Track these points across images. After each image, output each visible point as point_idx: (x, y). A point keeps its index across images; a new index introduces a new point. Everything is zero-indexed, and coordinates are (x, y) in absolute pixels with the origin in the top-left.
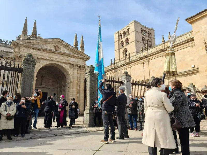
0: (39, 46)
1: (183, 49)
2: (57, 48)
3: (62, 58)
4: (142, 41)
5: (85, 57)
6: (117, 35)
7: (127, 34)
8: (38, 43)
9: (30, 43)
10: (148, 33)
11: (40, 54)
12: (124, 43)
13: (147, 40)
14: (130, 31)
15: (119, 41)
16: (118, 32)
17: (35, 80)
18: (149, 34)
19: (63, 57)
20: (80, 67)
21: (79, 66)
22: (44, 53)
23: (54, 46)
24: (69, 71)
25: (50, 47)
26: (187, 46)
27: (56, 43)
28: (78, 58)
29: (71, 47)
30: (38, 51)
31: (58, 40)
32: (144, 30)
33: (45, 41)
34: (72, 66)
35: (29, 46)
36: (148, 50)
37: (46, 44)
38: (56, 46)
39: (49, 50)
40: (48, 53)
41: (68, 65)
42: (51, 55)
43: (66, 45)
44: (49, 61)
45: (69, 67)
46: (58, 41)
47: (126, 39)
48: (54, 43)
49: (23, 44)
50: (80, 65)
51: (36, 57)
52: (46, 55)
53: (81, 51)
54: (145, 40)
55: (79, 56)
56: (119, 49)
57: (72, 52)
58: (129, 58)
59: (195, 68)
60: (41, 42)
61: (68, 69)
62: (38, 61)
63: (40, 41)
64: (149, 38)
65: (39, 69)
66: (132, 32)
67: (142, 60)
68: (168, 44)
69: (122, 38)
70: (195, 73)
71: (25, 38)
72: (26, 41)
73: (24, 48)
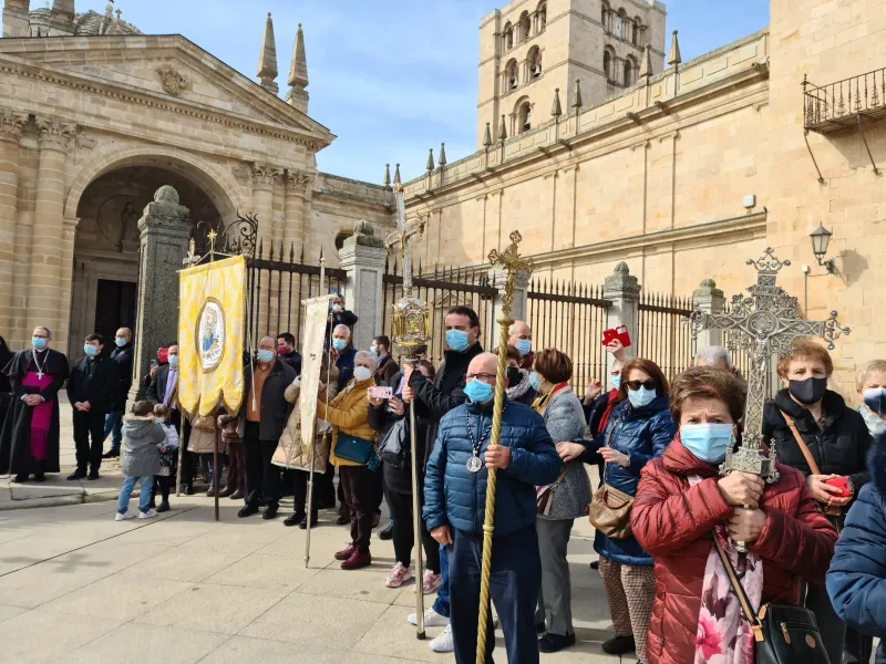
0: (87, 69)
1: (721, 119)
2: (173, 84)
3: (198, 132)
4: (600, 66)
5: (307, 133)
6: (492, 28)
7: (535, 24)
8: (81, 53)
9: (38, 55)
10: (635, 27)
11: (93, 108)
12: (522, 69)
13: (628, 62)
14: (548, 10)
15: (498, 57)
16: (498, 17)
17: (73, 227)
18: (639, 32)
19: (204, 127)
20: (285, 178)
21: (281, 172)
22: (112, 106)
23: (160, 73)
24: (236, 194)
25: (142, 76)
26: (739, 104)
27: (168, 59)
28: (275, 134)
29: (240, 82)
30: (81, 95)
31: (177, 45)
32: (617, 10)
33: (114, 46)
34: (249, 173)
35: (38, 69)
36: (577, 114)
37: (121, 61)
38: (170, 73)
39: (132, 89)
40: (129, 107)
41: (230, 166)
42: (145, 116)
43: (216, 72)
44: (134, 144)
45: (232, 177)
46: (178, 49)
47: (529, 52)
48: (159, 59)
49: (7, 58)
50: (286, 171)
51: (72, 122)
52: (120, 116)
53: (290, 102)
54: (615, 58)
55: (280, 126)
56: (496, 99)
57: (247, 104)
58: (503, 145)
59: (754, 211)
60: (92, 53)
61: (230, 187)
62: (81, 142)
63: (87, 47)
64: (636, 52)
65: (88, 179)
66: (560, 17)
67: (551, 160)
68: (664, 91)
69: (514, 45)
70: (752, 233)
71: (20, 28)
72: (21, 45)
73: (14, 79)
